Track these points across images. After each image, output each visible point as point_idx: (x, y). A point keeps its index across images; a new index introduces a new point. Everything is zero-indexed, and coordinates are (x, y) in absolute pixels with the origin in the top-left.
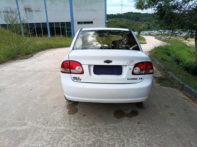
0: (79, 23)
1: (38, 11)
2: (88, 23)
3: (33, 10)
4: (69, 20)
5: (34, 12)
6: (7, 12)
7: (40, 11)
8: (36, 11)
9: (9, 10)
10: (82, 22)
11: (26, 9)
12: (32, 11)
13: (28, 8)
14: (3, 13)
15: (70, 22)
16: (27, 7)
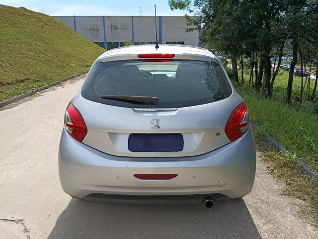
0: (167, 43)
1: (124, 29)
2: (178, 43)
3: (119, 27)
5: (120, 30)
7: (126, 29)
8: (122, 29)
9: (95, 27)
10: (171, 42)
11: (112, 27)
12: (118, 29)
14: (88, 31)
16: (113, 25)
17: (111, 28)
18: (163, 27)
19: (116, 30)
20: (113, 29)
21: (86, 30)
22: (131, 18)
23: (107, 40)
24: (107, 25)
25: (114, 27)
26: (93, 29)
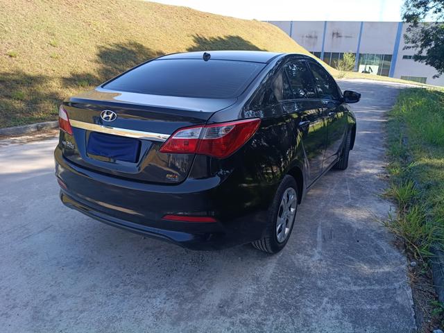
0: (405, 57)
1: (349, 37)
3: (343, 35)
4: (390, 52)
5: (343, 39)
6: (310, 37)
7: (351, 37)
8: (347, 37)
10: (410, 57)
11: (334, 34)
12: (340, 37)
13: (337, 34)
14: (305, 38)
15: (391, 55)
16: (335, 32)
20: (335, 37)
21: (303, 37)
22: (360, 25)
23: (324, 49)
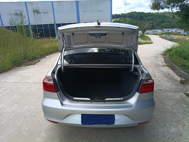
1: (46, 13)
5: (42, 14)
11: (34, 11)
13: (37, 10)
14: (13, 15)
17: (34, 13)
18: (80, 10)
19: (39, 14)
20: (36, 14)
21: (11, 15)
22: (51, 3)
23: (31, 23)
24: (30, 10)
25: (36, 12)
26: (17, 14)
